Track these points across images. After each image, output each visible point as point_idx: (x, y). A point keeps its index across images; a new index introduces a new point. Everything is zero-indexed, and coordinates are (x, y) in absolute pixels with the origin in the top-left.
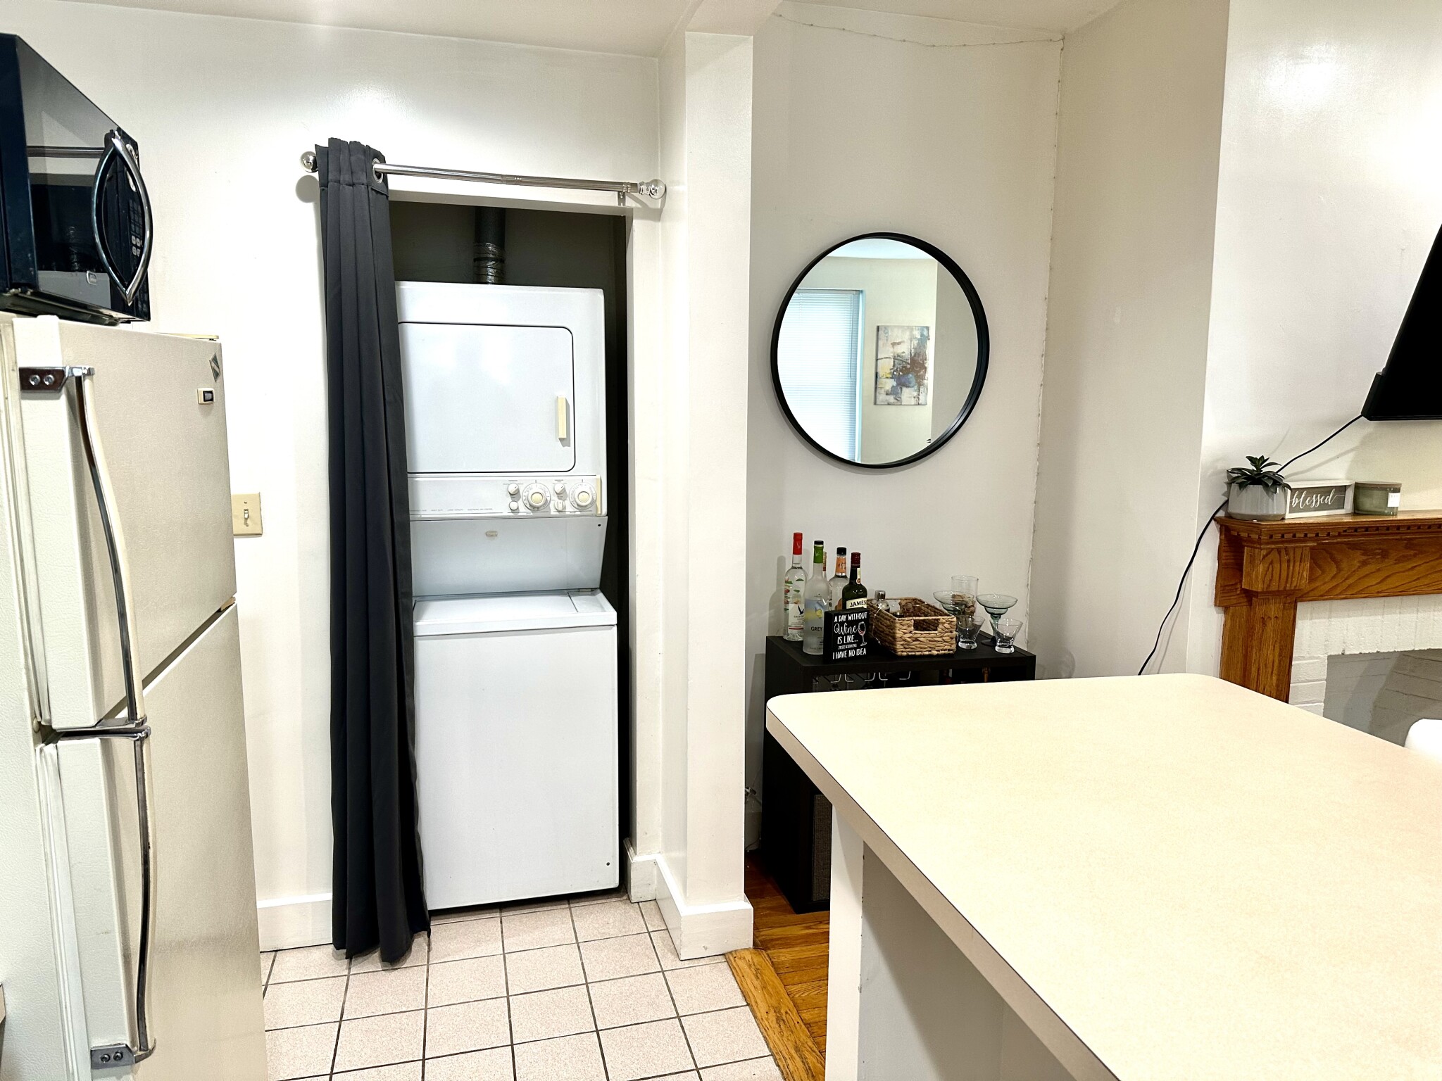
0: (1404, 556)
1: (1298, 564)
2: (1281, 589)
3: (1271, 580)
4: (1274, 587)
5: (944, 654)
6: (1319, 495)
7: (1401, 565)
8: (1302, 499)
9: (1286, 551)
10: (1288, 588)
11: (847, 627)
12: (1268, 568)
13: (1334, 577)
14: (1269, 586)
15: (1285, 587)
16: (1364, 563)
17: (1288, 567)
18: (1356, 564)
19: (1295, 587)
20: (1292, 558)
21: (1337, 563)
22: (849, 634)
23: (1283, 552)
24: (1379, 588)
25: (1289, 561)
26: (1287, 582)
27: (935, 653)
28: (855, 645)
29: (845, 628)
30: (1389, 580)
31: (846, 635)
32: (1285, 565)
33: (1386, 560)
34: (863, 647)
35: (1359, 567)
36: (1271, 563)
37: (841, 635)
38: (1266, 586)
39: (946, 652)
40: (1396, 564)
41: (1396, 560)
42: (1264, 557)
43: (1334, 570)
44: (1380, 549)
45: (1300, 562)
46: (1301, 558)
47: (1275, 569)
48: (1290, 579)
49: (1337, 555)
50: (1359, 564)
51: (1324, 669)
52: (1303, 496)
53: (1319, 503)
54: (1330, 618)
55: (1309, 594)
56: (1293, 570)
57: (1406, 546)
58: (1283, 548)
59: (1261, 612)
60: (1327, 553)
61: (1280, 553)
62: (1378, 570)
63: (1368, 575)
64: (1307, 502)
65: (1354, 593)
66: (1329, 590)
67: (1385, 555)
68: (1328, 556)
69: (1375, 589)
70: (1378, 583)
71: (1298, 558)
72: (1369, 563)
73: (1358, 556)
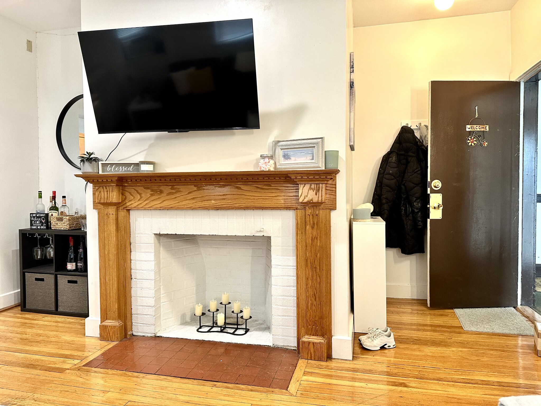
0: (171, 193)
1: (111, 192)
2: (105, 202)
3: (101, 199)
4: (102, 201)
5: (65, 230)
6: (124, 167)
7: (170, 196)
8: (113, 168)
9: (106, 187)
10: (108, 202)
11: (37, 218)
12: (99, 194)
13: (139, 200)
14: (100, 201)
16: (152, 195)
17: (107, 194)
18: (149, 195)
19: (111, 201)
20: (108, 190)
21: (140, 194)
22: (38, 221)
23: (104, 187)
24: (161, 205)
25: (107, 191)
27: (62, 229)
28: (40, 225)
29: (36, 219)
30: (165, 202)
31: (36, 221)
32: (106, 193)
33: (162, 194)
34: (44, 226)
35: (150, 196)
36: (100, 192)
37: (34, 221)
39: (66, 229)
40: (167, 196)
41: (167, 194)
42: (97, 189)
43: (139, 197)
44: (159, 189)
45: (112, 192)
46: (112, 190)
47: (102, 194)
48: (108, 199)
49: (139, 191)
50: (150, 195)
51: (152, 239)
52: (113, 167)
53: (124, 170)
54: (152, 218)
55: (130, 206)
56: (109, 195)
57: (171, 189)
58: (104, 186)
59: (106, 212)
60: (135, 190)
61: (103, 188)
62: (159, 198)
63: (154, 200)
64: (116, 169)
65: (149, 207)
66: (137, 205)
67: (161, 192)
68: (136, 191)
69: (159, 206)
70: (160, 203)
71: (111, 190)
72: (155, 195)
73: (149, 192)
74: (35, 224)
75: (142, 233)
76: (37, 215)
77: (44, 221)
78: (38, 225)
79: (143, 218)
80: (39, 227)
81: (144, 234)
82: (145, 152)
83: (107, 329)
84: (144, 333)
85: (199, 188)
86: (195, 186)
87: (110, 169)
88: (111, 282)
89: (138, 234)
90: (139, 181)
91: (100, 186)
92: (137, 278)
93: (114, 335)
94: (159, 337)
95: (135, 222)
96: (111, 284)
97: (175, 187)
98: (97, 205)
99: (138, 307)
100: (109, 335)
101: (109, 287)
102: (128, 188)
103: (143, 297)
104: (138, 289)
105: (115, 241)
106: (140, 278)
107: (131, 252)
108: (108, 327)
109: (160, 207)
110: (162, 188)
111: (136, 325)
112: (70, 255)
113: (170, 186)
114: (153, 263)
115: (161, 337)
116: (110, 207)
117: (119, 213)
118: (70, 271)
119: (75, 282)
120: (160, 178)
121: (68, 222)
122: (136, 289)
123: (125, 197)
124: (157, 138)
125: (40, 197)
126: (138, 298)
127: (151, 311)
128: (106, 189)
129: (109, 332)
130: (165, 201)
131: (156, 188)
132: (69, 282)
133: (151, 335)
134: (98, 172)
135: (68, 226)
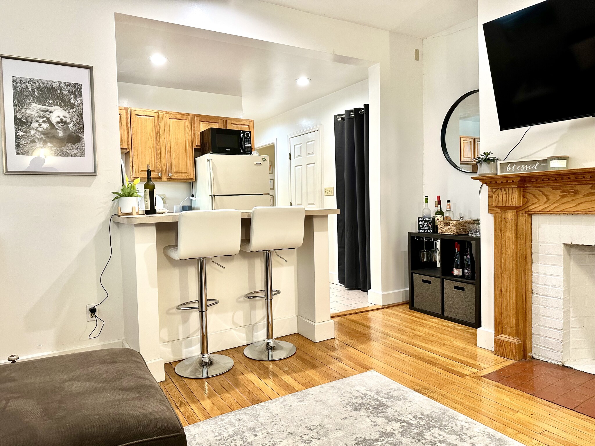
0: (590, 193)
1: (511, 195)
2: (504, 205)
3: (498, 202)
4: (500, 205)
5: (452, 235)
6: (526, 166)
7: (589, 197)
8: (513, 167)
9: (504, 189)
10: (507, 205)
12: (497, 196)
13: (545, 203)
14: (498, 204)
16: (563, 197)
17: (506, 196)
18: (558, 197)
19: (511, 205)
20: (508, 192)
21: (547, 196)
22: (425, 225)
23: (503, 190)
24: (575, 209)
25: (506, 194)
26: (506, 202)
27: (449, 234)
28: (427, 229)
29: (423, 223)
30: (581, 205)
31: (424, 225)
32: (504, 196)
33: (578, 195)
34: (431, 230)
35: (560, 198)
36: (498, 195)
37: (421, 225)
38: (496, 204)
40: (584, 197)
41: (584, 195)
42: (494, 192)
43: (545, 199)
44: (573, 190)
45: (512, 194)
46: (512, 193)
47: (500, 197)
48: (507, 202)
49: (546, 193)
50: (560, 197)
51: (561, 250)
52: (514, 166)
53: (527, 169)
54: (560, 224)
55: (532, 211)
56: (509, 197)
57: (591, 188)
59: (504, 216)
60: (540, 191)
61: (501, 191)
62: (572, 200)
63: (566, 202)
64: (518, 168)
65: (558, 211)
66: (543, 209)
67: (576, 193)
68: (541, 193)
69: (572, 210)
70: (575, 207)
71: (511, 193)
72: (567, 197)
73: (559, 193)
74: (422, 228)
75: (547, 242)
76: (425, 220)
77: (430, 225)
78: (425, 229)
79: (549, 224)
80: (426, 231)
81: (551, 243)
82: (555, 145)
83: (503, 344)
84: (547, 358)
87: (510, 168)
88: (508, 294)
89: (542, 242)
90: (547, 181)
91: (498, 188)
92: (540, 293)
93: (511, 352)
94: (568, 367)
95: (539, 229)
96: (508, 297)
98: (494, 208)
99: (540, 327)
100: (506, 351)
101: (506, 299)
102: (531, 189)
103: (546, 317)
104: (540, 306)
105: (514, 249)
106: (543, 294)
107: (532, 263)
108: (505, 342)
109: (574, 212)
110: (577, 188)
111: (538, 347)
112: (456, 261)
113: (590, 184)
114: (562, 278)
115: (572, 368)
116: (509, 211)
117: (518, 217)
118: (457, 277)
119: (462, 289)
120: (577, 176)
121: (455, 227)
122: (539, 306)
123: (527, 200)
124: (572, 127)
125: (427, 202)
126: (541, 317)
127: (559, 335)
128: (505, 191)
129: (505, 348)
130: (581, 203)
131: (568, 189)
132: (456, 288)
133: (557, 363)
134: (496, 173)
135: (455, 230)
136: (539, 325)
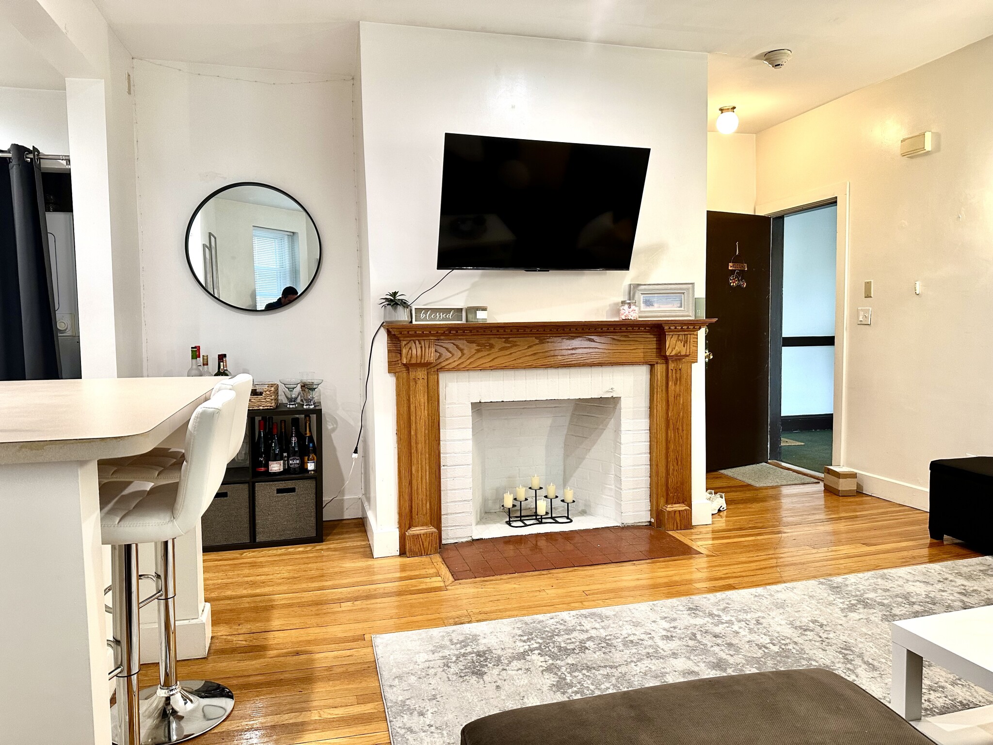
0: (504, 347)
1: (427, 349)
2: (418, 362)
3: (411, 357)
5: (267, 409)
6: (441, 313)
7: (503, 352)
8: (428, 315)
10: (423, 362)
12: (409, 350)
13: (460, 358)
14: (410, 360)
15: (421, 361)
16: (478, 351)
18: (474, 351)
19: (428, 361)
20: (423, 346)
21: (461, 350)
23: (417, 342)
24: (491, 364)
25: (421, 347)
26: (421, 358)
30: (496, 360)
32: (419, 350)
33: (493, 349)
35: (476, 353)
36: (410, 348)
38: (408, 360)
39: (269, 407)
40: (499, 351)
41: (499, 349)
42: (406, 345)
43: (460, 354)
44: (488, 343)
45: (429, 348)
46: (429, 346)
47: (413, 351)
48: (423, 358)
49: (461, 346)
50: (476, 351)
51: (469, 410)
52: (429, 313)
53: (442, 317)
54: (469, 382)
55: (445, 367)
56: (425, 352)
57: (505, 342)
58: (416, 340)
59: (413, 376)
60: (454, 345)
61: (415, 343)
62: (488, 355)
63: (482, 357)
64: (432, 316)
65: (474, 366)
66: (458, 365)
67: (492, 346)
68: (455, 346)
69: (488, 365)
70: (489, 362)
71: (427, 346)
72: (482, 351)
73: (474, 347)
75: (454, 403)
79: (457, 382)
81: (459, 404)
82: (467, 292)
83: (420, 539)
84: (457, 538)
85: (542, 342)
86: (536, 338)
87: (424, 316)
88: (420, 474)
89: (450, 404)
90: (468, 333)
91: (410, 341)
92: (448, 464)
93: (430, 545)
94: (478, 540)
95: (445, 388)
97: (511, 339)
98: (396, 366)
99: (448, 504)
100: (423, 547)
101: (417, 480)
102: (444, 342)
103: (455, 490)
104: (448, 479)
105: (426, 415)
106: (452, 464)
108: (422, 536)
109: (490, 367)
110: (492, 341)
111: (446, 530)
112: (273, 450)
113: (504, 338)
114: (470, 442)
115: (482, 539)
116: (419, 369)
117: (429, 376)
118: (275, 474)
119: (292, 490)
120: (497, 329)
122: (446, 479)
123: (439, 354)
124: (482, 276)
126: (449, 492)
128: (420, 343)
129: (423, 542)
130: (496, 358)
131: (484, 342)
132: (279, 491)
133: (467, 540)
134: (410, 320)
136: (447, 502)
